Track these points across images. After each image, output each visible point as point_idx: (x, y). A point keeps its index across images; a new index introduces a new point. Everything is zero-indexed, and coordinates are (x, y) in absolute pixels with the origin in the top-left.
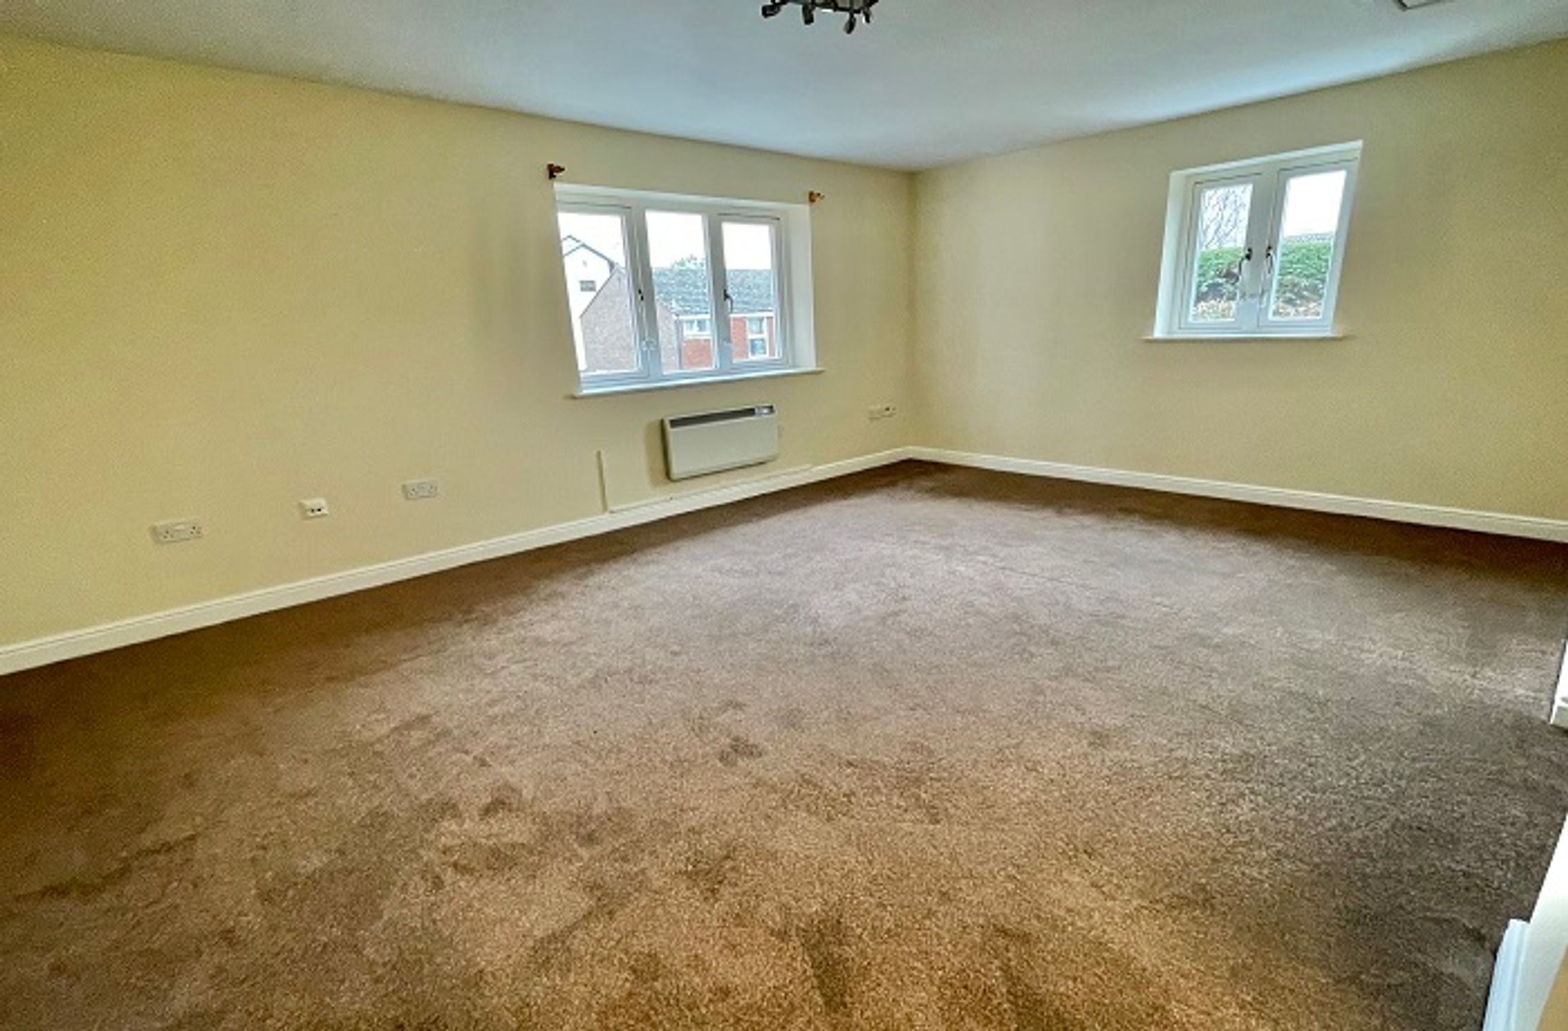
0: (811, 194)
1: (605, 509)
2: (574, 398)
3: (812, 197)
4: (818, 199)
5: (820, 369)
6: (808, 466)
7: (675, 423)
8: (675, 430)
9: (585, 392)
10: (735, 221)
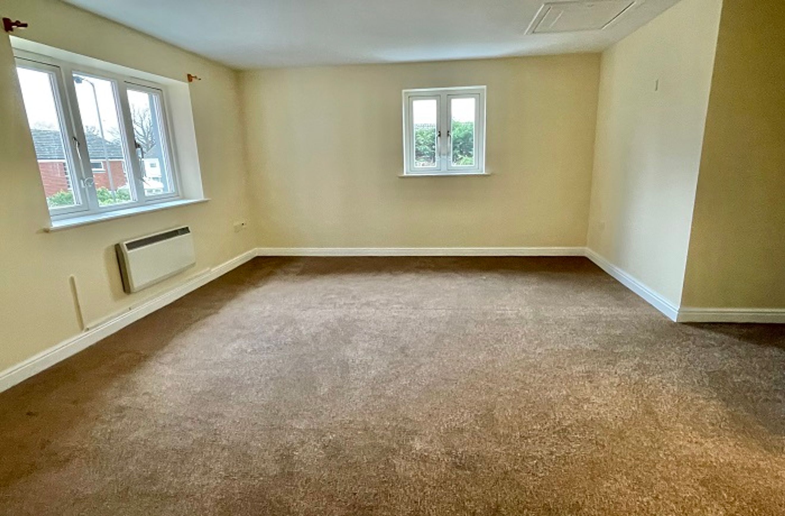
0: (189, 76)
1: (82, 327)
2: (47, 231)
3: (190, 78)
4: (194, 79)
5: (206, 199)
6: (208, 269)
7: (130, 246)
8: (131, 251)
9: (56, 225)
10: (136, 89)
